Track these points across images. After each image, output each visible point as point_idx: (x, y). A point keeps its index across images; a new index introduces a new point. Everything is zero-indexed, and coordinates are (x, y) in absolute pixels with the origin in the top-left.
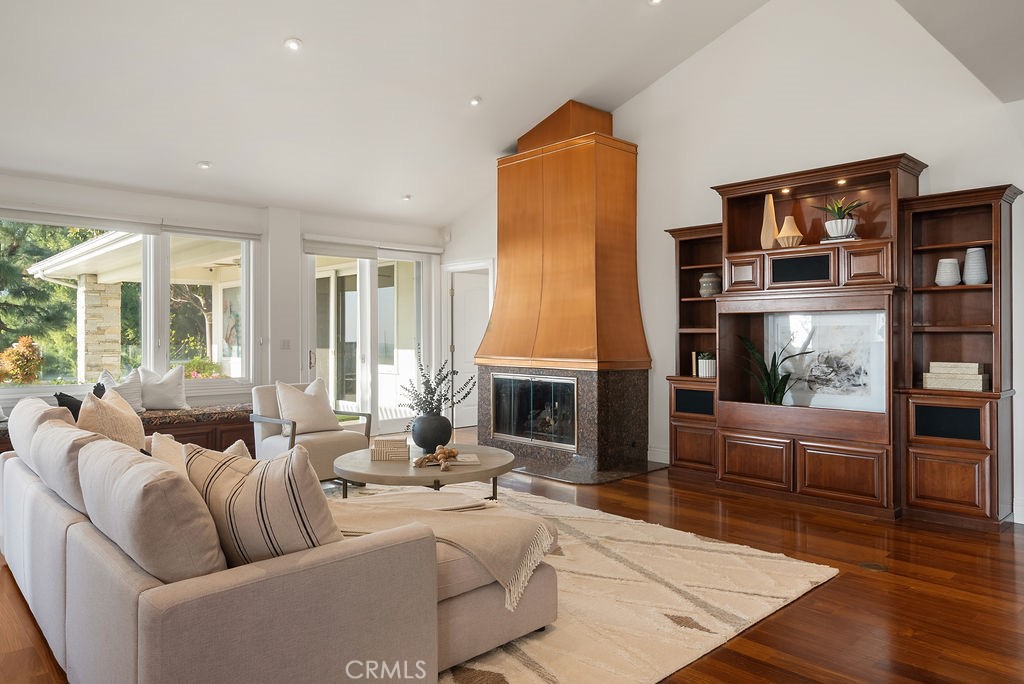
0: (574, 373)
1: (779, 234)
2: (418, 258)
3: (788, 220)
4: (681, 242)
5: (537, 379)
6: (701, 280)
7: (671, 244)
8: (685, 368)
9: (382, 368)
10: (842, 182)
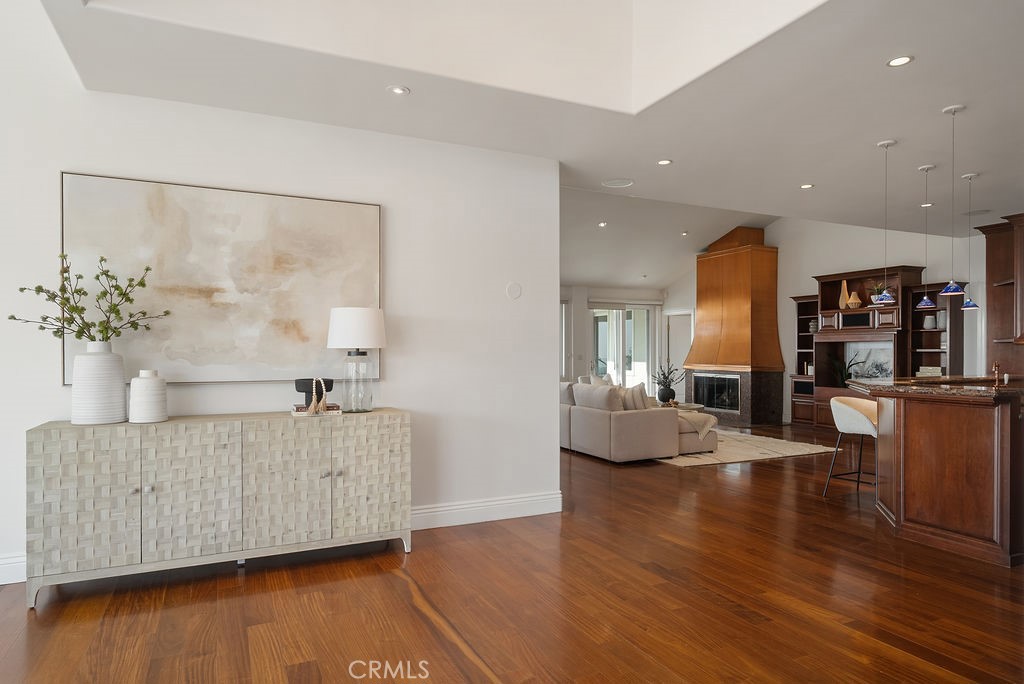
0: (738, 373)
1: (849, 300)
2: (648, 307)
3: (854, 294)
4: (798, 303)
5: (719, 376)
6: (808, 324)
7: (794, 305)
8: (801, 371)
9: (627, 372)
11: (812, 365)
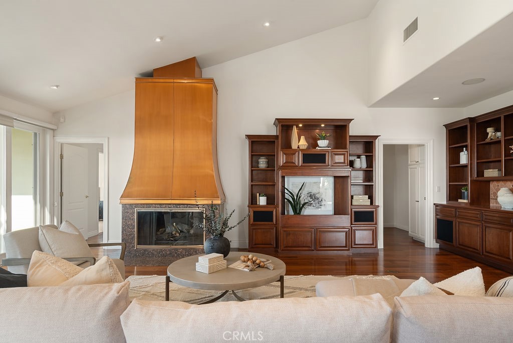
0: (202, 206)
1: (299, 142)
3: (302, 138)
4: (252, 141)
6: (260, 160)
8: (253, 201)
10: (323, 125)
11: (263, 196)
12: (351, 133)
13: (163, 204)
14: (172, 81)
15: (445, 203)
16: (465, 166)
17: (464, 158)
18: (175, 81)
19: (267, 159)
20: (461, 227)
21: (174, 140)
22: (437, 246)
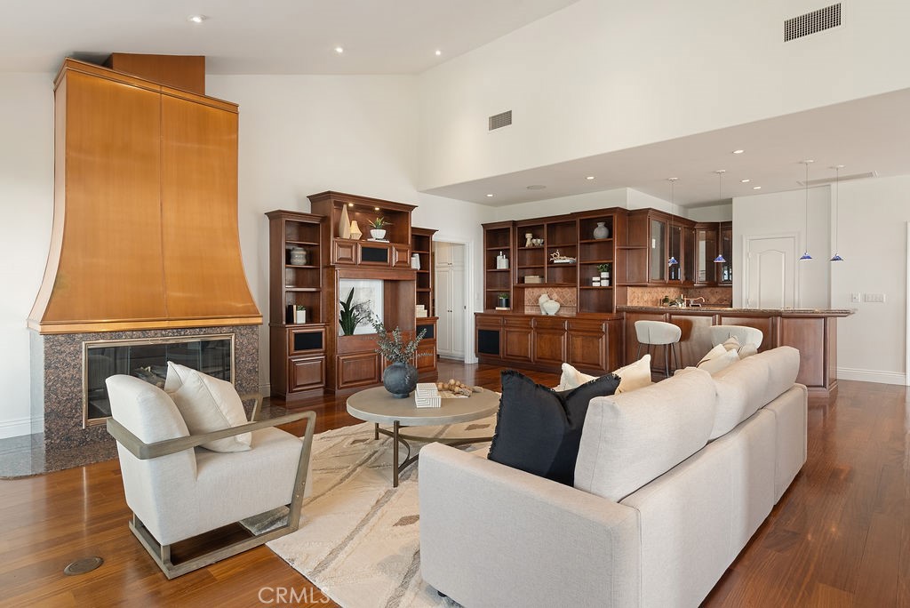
0: (230, 329)
1: (351, 229)
3: (354, 223)
4: (286, 221)
8: (288, 319)
10: (377, 209)
11: (301, 309)
12: (414, 224)
13: (150, 330)
14: (158, 88)
15: (482, 312)
16: (507, 272)
17: (502, 263)
18: (164, 90)
19: (305, 250)
20: (509, 336)
21: (161, 205)
22: (477, 360)
